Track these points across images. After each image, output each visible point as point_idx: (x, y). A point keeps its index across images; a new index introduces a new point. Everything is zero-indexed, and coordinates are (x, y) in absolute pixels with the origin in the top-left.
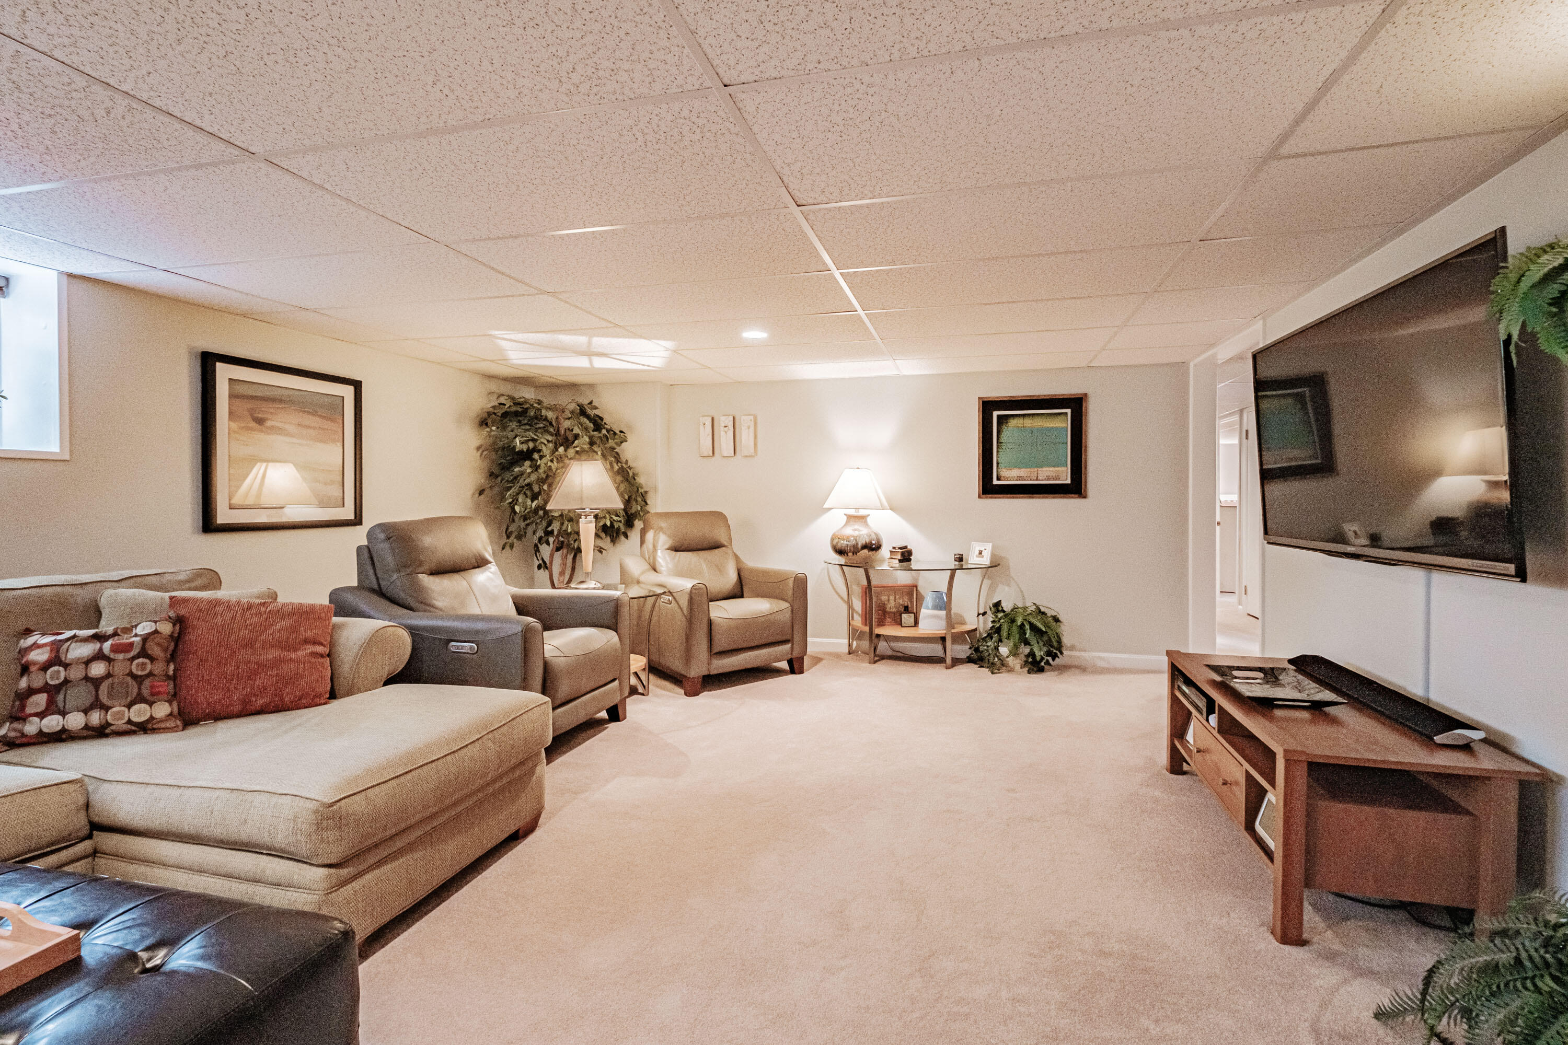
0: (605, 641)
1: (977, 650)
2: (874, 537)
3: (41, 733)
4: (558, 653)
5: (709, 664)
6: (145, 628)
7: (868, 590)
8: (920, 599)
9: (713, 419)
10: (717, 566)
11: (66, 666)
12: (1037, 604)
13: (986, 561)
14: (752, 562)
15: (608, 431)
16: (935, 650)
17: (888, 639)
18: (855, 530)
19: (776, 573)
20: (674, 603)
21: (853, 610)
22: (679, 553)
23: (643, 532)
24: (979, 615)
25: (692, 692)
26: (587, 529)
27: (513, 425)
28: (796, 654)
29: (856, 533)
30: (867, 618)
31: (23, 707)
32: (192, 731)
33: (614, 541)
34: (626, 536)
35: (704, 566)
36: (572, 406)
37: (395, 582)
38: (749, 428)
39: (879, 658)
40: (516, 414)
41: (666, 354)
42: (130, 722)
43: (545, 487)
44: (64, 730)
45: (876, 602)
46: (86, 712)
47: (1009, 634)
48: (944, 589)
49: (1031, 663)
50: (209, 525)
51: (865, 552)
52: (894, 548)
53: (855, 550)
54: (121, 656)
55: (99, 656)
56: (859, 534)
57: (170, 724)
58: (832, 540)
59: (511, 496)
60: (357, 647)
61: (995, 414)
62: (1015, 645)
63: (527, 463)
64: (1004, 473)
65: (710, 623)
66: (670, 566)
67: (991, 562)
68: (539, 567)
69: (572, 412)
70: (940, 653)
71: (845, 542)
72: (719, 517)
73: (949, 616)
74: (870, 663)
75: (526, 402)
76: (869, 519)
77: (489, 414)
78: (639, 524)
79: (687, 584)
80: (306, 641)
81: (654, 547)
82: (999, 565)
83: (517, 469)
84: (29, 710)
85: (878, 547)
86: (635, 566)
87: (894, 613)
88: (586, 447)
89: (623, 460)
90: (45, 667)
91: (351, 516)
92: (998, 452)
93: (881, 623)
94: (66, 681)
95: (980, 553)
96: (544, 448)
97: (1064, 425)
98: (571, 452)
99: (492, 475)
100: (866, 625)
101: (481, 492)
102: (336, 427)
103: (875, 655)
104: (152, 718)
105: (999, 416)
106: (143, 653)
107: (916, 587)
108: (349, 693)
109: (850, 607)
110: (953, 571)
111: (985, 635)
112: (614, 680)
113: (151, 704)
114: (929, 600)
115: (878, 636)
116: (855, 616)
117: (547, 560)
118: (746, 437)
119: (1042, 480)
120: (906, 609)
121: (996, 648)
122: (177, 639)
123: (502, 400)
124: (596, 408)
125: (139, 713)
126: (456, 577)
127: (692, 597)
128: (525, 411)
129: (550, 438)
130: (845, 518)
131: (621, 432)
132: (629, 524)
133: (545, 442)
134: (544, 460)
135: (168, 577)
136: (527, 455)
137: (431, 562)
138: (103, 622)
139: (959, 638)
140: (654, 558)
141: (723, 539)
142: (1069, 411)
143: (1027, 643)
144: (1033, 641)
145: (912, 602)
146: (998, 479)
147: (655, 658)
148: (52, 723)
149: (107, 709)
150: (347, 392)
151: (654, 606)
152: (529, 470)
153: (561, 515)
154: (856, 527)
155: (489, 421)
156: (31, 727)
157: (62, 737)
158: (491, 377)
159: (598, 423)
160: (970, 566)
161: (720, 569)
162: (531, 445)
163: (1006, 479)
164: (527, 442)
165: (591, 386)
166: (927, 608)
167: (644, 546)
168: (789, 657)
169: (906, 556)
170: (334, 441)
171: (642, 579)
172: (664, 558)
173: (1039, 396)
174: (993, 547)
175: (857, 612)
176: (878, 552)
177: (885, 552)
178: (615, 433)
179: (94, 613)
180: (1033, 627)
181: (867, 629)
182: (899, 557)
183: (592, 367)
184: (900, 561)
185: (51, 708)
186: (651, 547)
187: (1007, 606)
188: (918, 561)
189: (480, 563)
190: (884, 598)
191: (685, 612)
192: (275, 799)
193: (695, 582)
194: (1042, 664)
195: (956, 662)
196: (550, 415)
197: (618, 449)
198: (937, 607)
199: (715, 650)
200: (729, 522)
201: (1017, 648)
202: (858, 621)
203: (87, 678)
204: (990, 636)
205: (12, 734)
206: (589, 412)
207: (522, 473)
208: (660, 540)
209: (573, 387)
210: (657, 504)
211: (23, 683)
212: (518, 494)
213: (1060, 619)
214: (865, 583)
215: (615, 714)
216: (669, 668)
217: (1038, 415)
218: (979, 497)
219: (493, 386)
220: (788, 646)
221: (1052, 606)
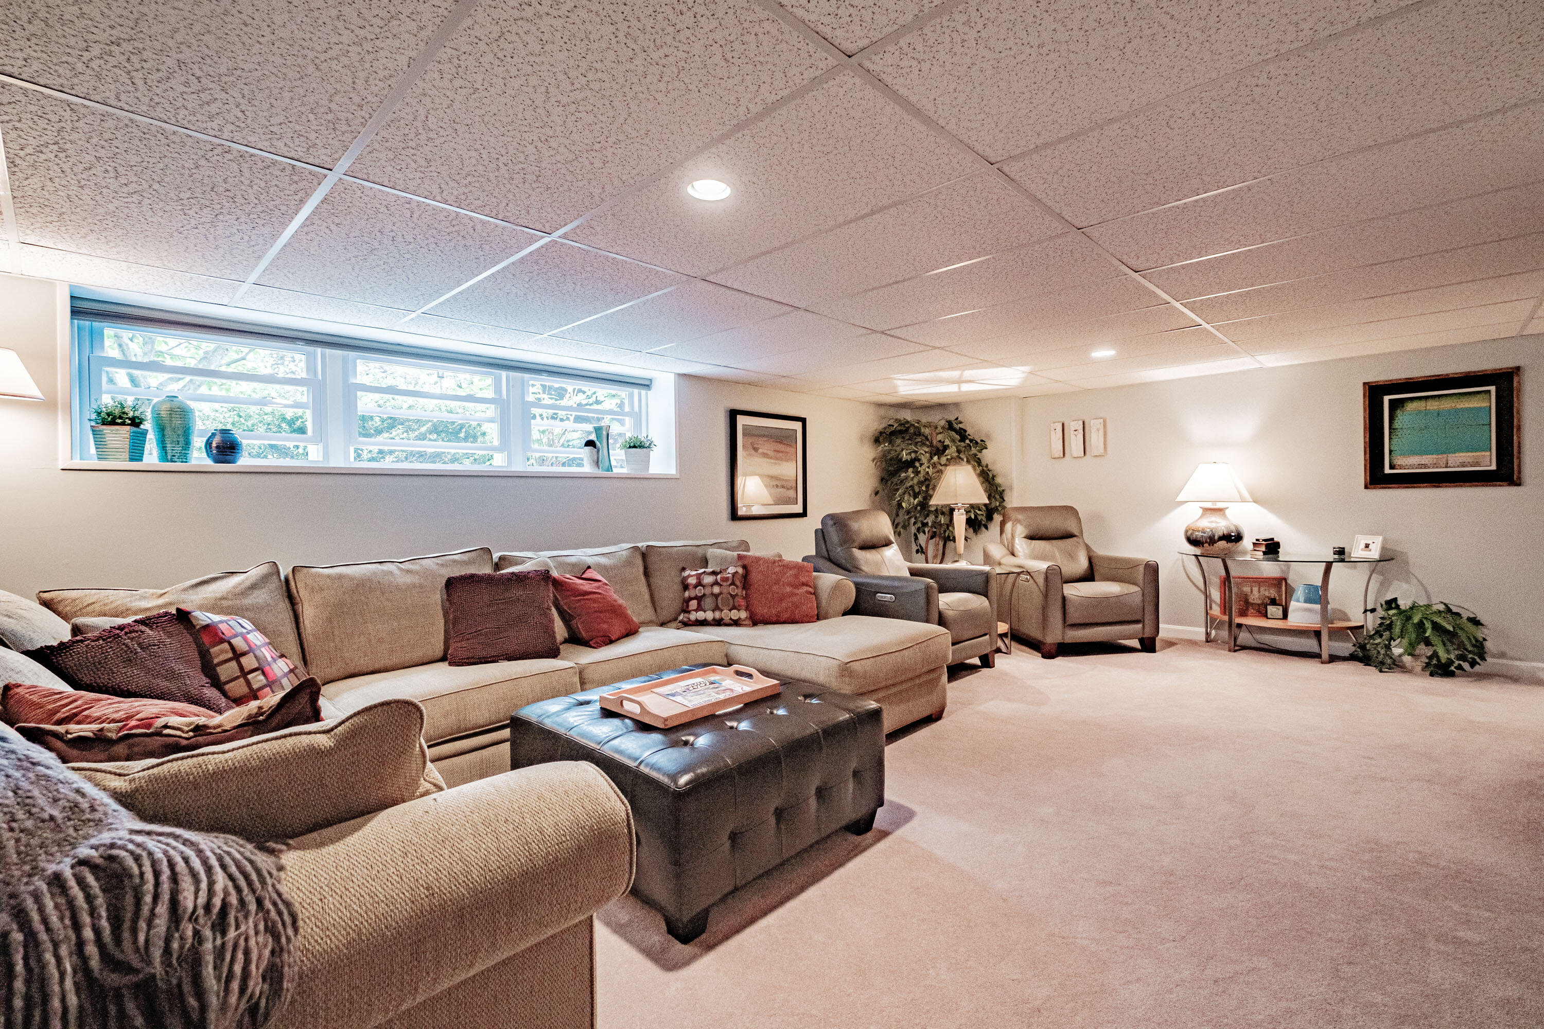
0: (979, 603)
1: (1362, 647)
2: (1233, 528)
3: (697, 620)
4: (946, 607)
5: (1063, 633)
6: (731, 570)
7: (1227, 580)
8: (1290, 591)
9: (1063, 425)
10: (1070, 555)
11: (704, 586)
12: (1447, 602)
13: (1374, 554)
14: (1101, 551)
15: (971, 441)
16: (1309, 644)
17: (1250, 628)
18: (1212, 522)
19: (1127, 561)
20: (1031, 581)
21: (1211, 601)
22: (1034, 542)
23: (1003, 524)
24: (1366, 611)
25: (1049, 655)
26: (960, 519)
27: (899, 441)
28: (1148, 633)
29: (1213, 525)
30: (1226, 607)
31: (688, 606)
32: (756, 628)
33: (976, 531)
34: (986, 528)
35: (1057, 554)
36: (943, 423)
37: (839, 552)
38: (1098, 430)
39: (1238, 648)
40: (901, 432)
41: (1024, 375)
42: (731, 619)
43: (924, 488)
44: (705, 620)
45: (1237, 594)
46: (713, 611)
47: (1402, 631)
48: (1319, 582)
49: (1435, 665)
50: (734, 516)
51: (1222, 544)
52: (1257, 540)
53: (1212, 540)
54: (725, 584)
55: (716, 583)
56: (1219, 525)
57: (747, 622)
58: (1186, 531)
59: (900, 495)
60: (828, 590)
61: (1386, 399)
62: (1410, 644)
63: (910, 470)
64: (1399, 461)
65: (1064, 598)
66: (1026, 551)
67: (1381, 555)
68: (917, 552)
69: (943, 428)
70: (1316, 649)
71: (1201, 534)
72: (1070, 511)
73: (1324, 610)
74: (1230, 651)
75: (908, 422)
76: (1227, 512)
77: (881, 433)
78: (997, 518)
79: (1043, 566)
80: (804, 584)
81: (1013, 537)
82: (1392, 559)
83: (903, 475)
84: (690, 608)
85: (1239, 538)
86: (997, 551)
87: (1259, 605)
88: (955, 454)
89: (984, 463)
90: (695, 587)
91: (801, 511)
92: (1390, 439)
93: (1243, 613)
94: (704, 595)
95: (1367, 546)
96: (923, 458)
97: (1486, 404)
98: (943, 460)
99: (883, 480)
100: (1225, 614)
101: (877, 493)
102: (793, 450)
103: (1235, 645)
104: (740, 618)
105: (1390, 401)
106: (733, 583)
107: (1285, 580)
108: (826, 618)
109: (1207, 596)
110: (1329, 565)
111: (1372, 633)
112: (985, 635)
113: (739, 610)
114: (1300, 593)
115: (1239, 626)
116: (1214, 606)
117: (924, 546)
118: (1095, 439)
119: (1454, 467)
120: (1273, 602)
121: (1388, 647)
122: (746, 577)
123: (891, 422)
124: (961, 423)
125: (735, 615)
126: (873, 551)
127: (1048, 575)
128: (907, 429)
129: (927, 450)
130: (1201, 511)
131: (982, 441)
132: (990, 518)
133: (924, 453)
134: (923, 467)
135: (729, 544)
136: (910, 464)
137: (859, 541)
138: (709, 566)
139: (1337, 634)
140: (1013, 545)
141: (1074, 529)
142: (1493, 389)
143: (1428, 643)
144: (1435, 640)
145: (1280, 596)
146: (1392, 467)
147: (1015, 627)
148: (701, 615)
149: (722, 611)
150: (798, 426)
151: (1014, 585)
152: (912, 475)
153: (936, 510)
154: (1213, 519)
155: (881, 439)
156: (693, 616)
157: (703, 623)
158: (880, 405)
159: (963, 434)
160: (1352, 560)
161: (1072, 556)
162: (913, 455)
163: (1401, 467)
164: (910, 453)
165: (957, 405)
166: (1298, 601)
167: (1004, 535)
168: (1140, 636)
169: (1272, 548)
170: (792, 460)
171: (1003, 561)
172: (1021, 545)
173: (1447, 375)
174: (1385, 541)
175: (1216, 603)
176: (1238, 544)
177: (1247, 543)
178: (977, 443)
179: (705, 562)
180: (1436, 627)
181: (1226, 618)
182: (1264, 549)
183: (960, 391)
184: (1265, 553)
185: (699, 608)
186: (1010, 536)
187: (1404, 604)
188: (1287, 554)
189: (888, 543)
190: (1246, 589)
191: (1042, 588)
192: (817, 658)
193: (1050, 564)
194: (1452, 668)
195: (1333, 659)
196: (926, 431)
197: (979, 455)
198: (1308, 600)
199: (1069, 622)
200: (1080, 515)
201: (1413, 647)
202: (1216, 611)
203: (712, 594)
204: (1378, 633)
205: (685, 619)
206: (955, 426)
207: (907, 478)
208: (1017, 531)
209: (942, 406)
210: (1013, 500)
211: (687, 594)
212: (904, 494)
213: (1482, 621)
214: (1223, 573)
215: (987, 662)
216: (1028, 635)
217: (1446, 395)
218: (1366, 487)
219: (882, 412)
220: (1140, 626)
221: (1467, 606)
